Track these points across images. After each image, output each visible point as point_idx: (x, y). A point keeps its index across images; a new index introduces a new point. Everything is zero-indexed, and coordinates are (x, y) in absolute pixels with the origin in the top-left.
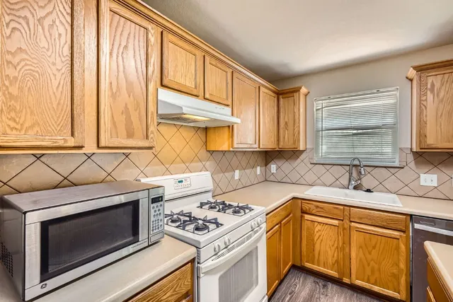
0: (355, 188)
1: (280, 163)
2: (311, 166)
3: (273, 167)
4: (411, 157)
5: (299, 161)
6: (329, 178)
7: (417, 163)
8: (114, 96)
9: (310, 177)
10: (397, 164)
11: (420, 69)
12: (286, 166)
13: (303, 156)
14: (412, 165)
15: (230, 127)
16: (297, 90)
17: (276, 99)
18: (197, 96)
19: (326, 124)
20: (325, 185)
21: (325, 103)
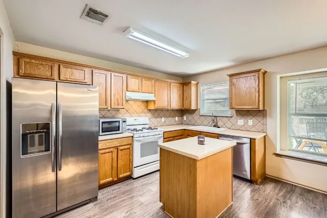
0: (214, 126)
1: (188, 115)
2: (199, 117)
3: (185, 118)
4: (234, 112)
5: (195, 114)
6: (206, 122)
7: (237, 115)
8: (114, 96)
9: (199, 122)
10: (230, 116)
11: (231, 76)
12: (190, 117)
13: (196, 112)
14: (235, 116)
15: (154, 101)
16: (190, 83)
17: (181, 87)
18: (139, 92)
19: (206, 97)
20: (205, 126)
21: (205, 87)
